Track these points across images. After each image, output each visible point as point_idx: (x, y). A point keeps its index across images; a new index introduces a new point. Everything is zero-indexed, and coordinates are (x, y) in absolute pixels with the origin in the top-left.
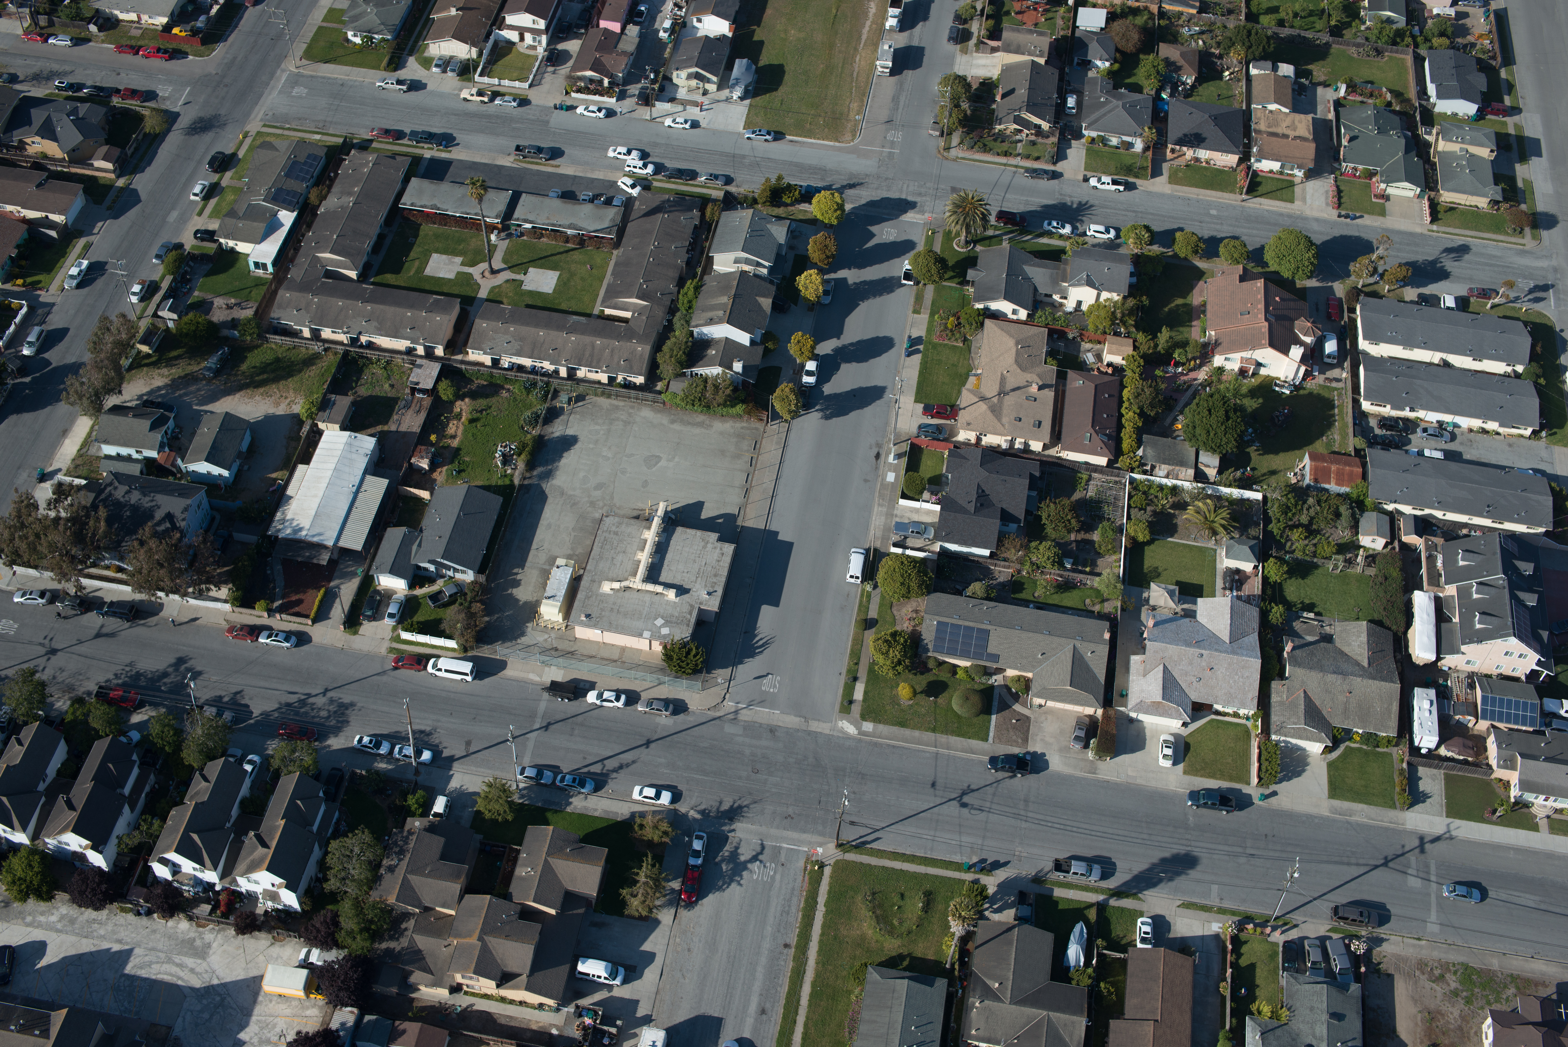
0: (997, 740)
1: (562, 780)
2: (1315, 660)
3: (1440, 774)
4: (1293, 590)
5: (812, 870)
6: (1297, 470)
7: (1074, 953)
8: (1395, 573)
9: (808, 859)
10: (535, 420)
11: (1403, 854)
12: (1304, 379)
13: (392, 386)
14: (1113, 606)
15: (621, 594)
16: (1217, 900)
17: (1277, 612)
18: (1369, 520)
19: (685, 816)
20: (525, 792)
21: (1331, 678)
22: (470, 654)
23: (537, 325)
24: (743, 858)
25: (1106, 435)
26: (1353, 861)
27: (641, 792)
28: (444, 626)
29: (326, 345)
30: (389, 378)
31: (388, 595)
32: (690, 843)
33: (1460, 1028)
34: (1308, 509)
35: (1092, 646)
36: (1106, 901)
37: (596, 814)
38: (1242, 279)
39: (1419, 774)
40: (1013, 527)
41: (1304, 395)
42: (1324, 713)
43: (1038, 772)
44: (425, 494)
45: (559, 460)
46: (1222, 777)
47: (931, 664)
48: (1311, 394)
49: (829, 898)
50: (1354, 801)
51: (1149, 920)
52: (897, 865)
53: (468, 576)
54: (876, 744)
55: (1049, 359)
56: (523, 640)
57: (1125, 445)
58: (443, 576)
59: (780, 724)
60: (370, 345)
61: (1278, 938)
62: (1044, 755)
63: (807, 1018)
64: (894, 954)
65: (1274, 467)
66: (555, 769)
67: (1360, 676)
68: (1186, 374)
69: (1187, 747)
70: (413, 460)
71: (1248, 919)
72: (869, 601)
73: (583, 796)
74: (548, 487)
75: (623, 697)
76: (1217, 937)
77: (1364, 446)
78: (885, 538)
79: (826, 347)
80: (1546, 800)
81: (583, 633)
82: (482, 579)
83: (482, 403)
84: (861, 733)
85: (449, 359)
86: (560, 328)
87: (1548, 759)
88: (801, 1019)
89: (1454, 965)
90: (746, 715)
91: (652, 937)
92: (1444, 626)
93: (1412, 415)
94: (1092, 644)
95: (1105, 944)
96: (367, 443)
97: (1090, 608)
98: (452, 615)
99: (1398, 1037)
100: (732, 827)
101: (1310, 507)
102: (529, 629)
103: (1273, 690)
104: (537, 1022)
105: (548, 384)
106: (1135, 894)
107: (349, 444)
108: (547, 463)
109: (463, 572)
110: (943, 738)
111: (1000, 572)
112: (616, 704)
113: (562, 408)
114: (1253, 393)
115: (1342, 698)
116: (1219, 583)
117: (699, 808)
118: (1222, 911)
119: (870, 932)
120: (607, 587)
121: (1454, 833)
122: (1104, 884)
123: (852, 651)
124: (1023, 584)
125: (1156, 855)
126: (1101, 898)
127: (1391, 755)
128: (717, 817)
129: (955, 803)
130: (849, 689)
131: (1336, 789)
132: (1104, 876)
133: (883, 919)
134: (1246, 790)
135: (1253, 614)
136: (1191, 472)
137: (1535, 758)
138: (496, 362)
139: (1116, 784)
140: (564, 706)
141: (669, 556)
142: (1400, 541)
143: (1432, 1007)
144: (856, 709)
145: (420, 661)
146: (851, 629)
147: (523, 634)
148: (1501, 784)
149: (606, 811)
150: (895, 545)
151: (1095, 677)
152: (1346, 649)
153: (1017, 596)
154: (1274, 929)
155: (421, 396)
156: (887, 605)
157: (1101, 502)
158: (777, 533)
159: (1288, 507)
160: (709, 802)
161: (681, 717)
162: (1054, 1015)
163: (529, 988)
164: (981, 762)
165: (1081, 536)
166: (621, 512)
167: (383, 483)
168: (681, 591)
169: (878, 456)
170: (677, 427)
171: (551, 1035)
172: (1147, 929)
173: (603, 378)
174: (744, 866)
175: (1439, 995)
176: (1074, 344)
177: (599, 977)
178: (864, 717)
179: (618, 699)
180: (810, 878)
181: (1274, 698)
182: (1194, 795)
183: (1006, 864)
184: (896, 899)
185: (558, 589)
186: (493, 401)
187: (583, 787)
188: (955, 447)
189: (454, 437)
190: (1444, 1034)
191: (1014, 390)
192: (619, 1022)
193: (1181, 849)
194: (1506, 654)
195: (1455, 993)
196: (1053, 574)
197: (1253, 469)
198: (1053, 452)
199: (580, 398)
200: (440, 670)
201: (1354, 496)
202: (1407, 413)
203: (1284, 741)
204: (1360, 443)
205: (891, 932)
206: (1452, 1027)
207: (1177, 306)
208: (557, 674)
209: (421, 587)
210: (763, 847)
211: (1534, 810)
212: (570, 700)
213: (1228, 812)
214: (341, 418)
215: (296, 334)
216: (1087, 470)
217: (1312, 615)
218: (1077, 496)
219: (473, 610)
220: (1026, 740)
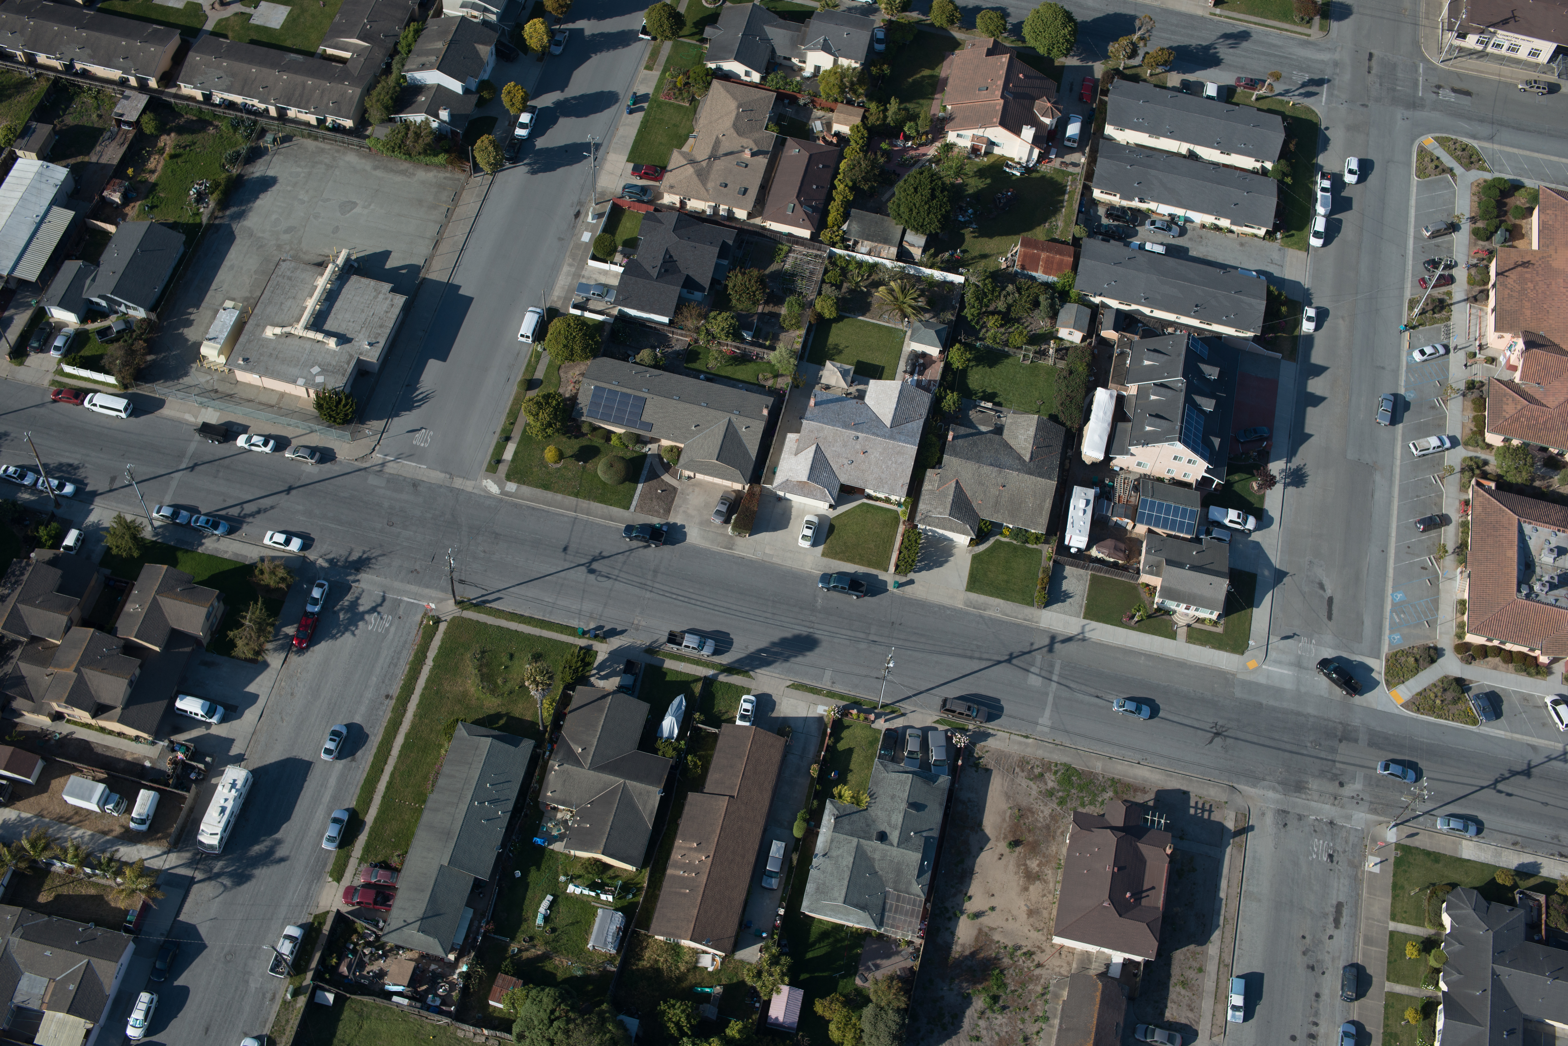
0: (638, 509)
1: (197, 521)
2: (976, 450)
3: (1086, 575)
4: (977, 379)
5: (428, 625)
6: (1009, 255)
7: (669, 725)
8: (1081, 368)
9: (425, 614)
10: (235, 159)
11: (1030, 652)
12: (1039, 161)
13: (100, 116)
14: (783, 383)
15: (284, 339)
16: (829, 683)
17: (951, 399)
18: (1069, 311)
19: (313, 563)
20: (160, 530)
21: (986, 469)
22: (130, 391)
23: (251, 62)
24: (361, 609)
25: (811, 207)
26: (977, 655)
27: (271, 538)
28: (105, 361)
29: (38, 71)
30: (98, 108)
31: (60, 326)
32: (310, 591)
33: (1048, 827)
34: (1005, 297)
35: (748, 421)
36: (716, 676)
37: (226, 556)
38: (990, 53)
39: (1065, 574)
40: (698, 295)
41: (1036, 178)
42: (974, 505)
43: (673, 544)
44: (111, 228)
45: (254, 201)
46: (860, 562)
47: (585, 429)
48: (1043, 177)
49: (438, 653)
50: (991, 595)
51: (753, 698)
52: (513, 626)
53: (140, 313)
54: (516, 505)
55: (771, 125)
56: (186, 380)
57: (830, 219)
58: (116, 312)
59: (425, 479)
60: (85, 74)
61: (881, 725)
62: (683, 527)
63: (395, 768)
64: (492, 712)
65: (987, 251)
66: (193, 510)
67: (1018, 470)
68: (916, 149)
69: (832, 528)
70: (105, 193)
71: (856, 704)
72: (537, 362)
73: (215, 538)
74: (238, 228)
75: (272, 443)
76: (820, 719)
77: (1084, 235)
78: (567, 299)
79: (547, 100)
80: (1187, 608)
81: (242, 376)
82: (153, 316)
83: (187, 138)
84: (503, 493)
85: (162, 92)
86: (273, 65)
87: (1194, 568)
88: (389, 769)
89: (1056, 765)
90: (392, 468)
91: (258, 680)
92: (1121, 425)
93: (1143, 206)
94: (748, 420)
95: (702, 718)
96: (60, 173)
97: (762, 383)
98: (115, 351)
99: (983, 830)
100: (359, 577)
101: (1008, 294)
102: (193, 370)
103: (927, 478)
104: (132, 753)
105: (255, 122)
106: (747, 672)
107: (40, 174)
108: (241, 203)
109: (135, 309)
110: (584, 504)
111: (678, 340)
112: (263, 449)
113: (266, 148)
114: (982, 172)
115: (994, 491)
116: (902, 366)
117: (328, 557)
118: (831, 694)
119: (473, 689)
120: (270, 332)
121: (1087, 635)
122: (717, 659)
123: (511, 410)
124: (699, 353)
125: (777, 635)
126: (710, 672)
127: (1041, 552)
128: (344, 567)
129: (583, 568)
130: (500, 448)
131: (975, 583)
132: (716, 652)
133: (487, 677)
134: (882, 576)
135: (925, 399)
136: (894, 250)
137: (1181, 565)
138: (208, 98)
139: (751, 561)
140: (214, 448)
141: (338, 304)
142: (1098, 335)
143: (1024, 804)
144: (503, 469)
145: (79, 394)
146: (514, 388)
147: (186, 374)
148: (1146, 590)
149: (236, 554)
150: (575, 306)
151: (746, 453)
152: (1012, 442)
153: (690, 365)
154: (878, 716)
155: (126, 128)
156: (554, 369)
157: (796, 275)
158: (459, 287)
159: (985, 293)
160: (338, 551)
161: (328, 466)
162: (631, 784)
163: (121, 721)
164: (618, 529)
165: (769, 309)
166: (307, 258)
167: (71, 214)
168: (343, 339)
169: (577, 215)
170: (379, 173)
171: (144, 766)
172: (748, 706)
173: (312, 119)
174: (361, 617)
175: (1034, 793)
176: (806, 111)
177: (196, 714)
178: (509, 478)
179: (265, 444)
180: (424, 633)
181: (927, 486)
182: (826, 578)
183: (622, 632)
184: (505, 659)
185: (221, 331)
186: (200, 137)
187: (216, 529)
188: (656, 210)
189: (153, 172)
190: (1029, 831)
191: (726, 155)
192: (208, 759)
193: (802, 630)
194: (1175, 458)
195: (1050, 793)
196: (730, 346)
197: (963, 252)
198: (758, 221)
199: (287, 139)
200: (95, 405)
201: (1059, 286)
202: (1136, 204)
203: (931, 531)
204: (1078, 231)
205: (494, 690)
206: (1039, 825)
207: (923, 77)
208: (212, 416)
209: (94, 321)
210: (384, 599)
211: (1175, 618)
212: (220, 442)
213: (858, 597)
214: (38, 147)
215: (11, 58)
216: (789, 241)
217: (989, 405)
218: (774, 267)
219: (134, 348)
220: (668, 511)
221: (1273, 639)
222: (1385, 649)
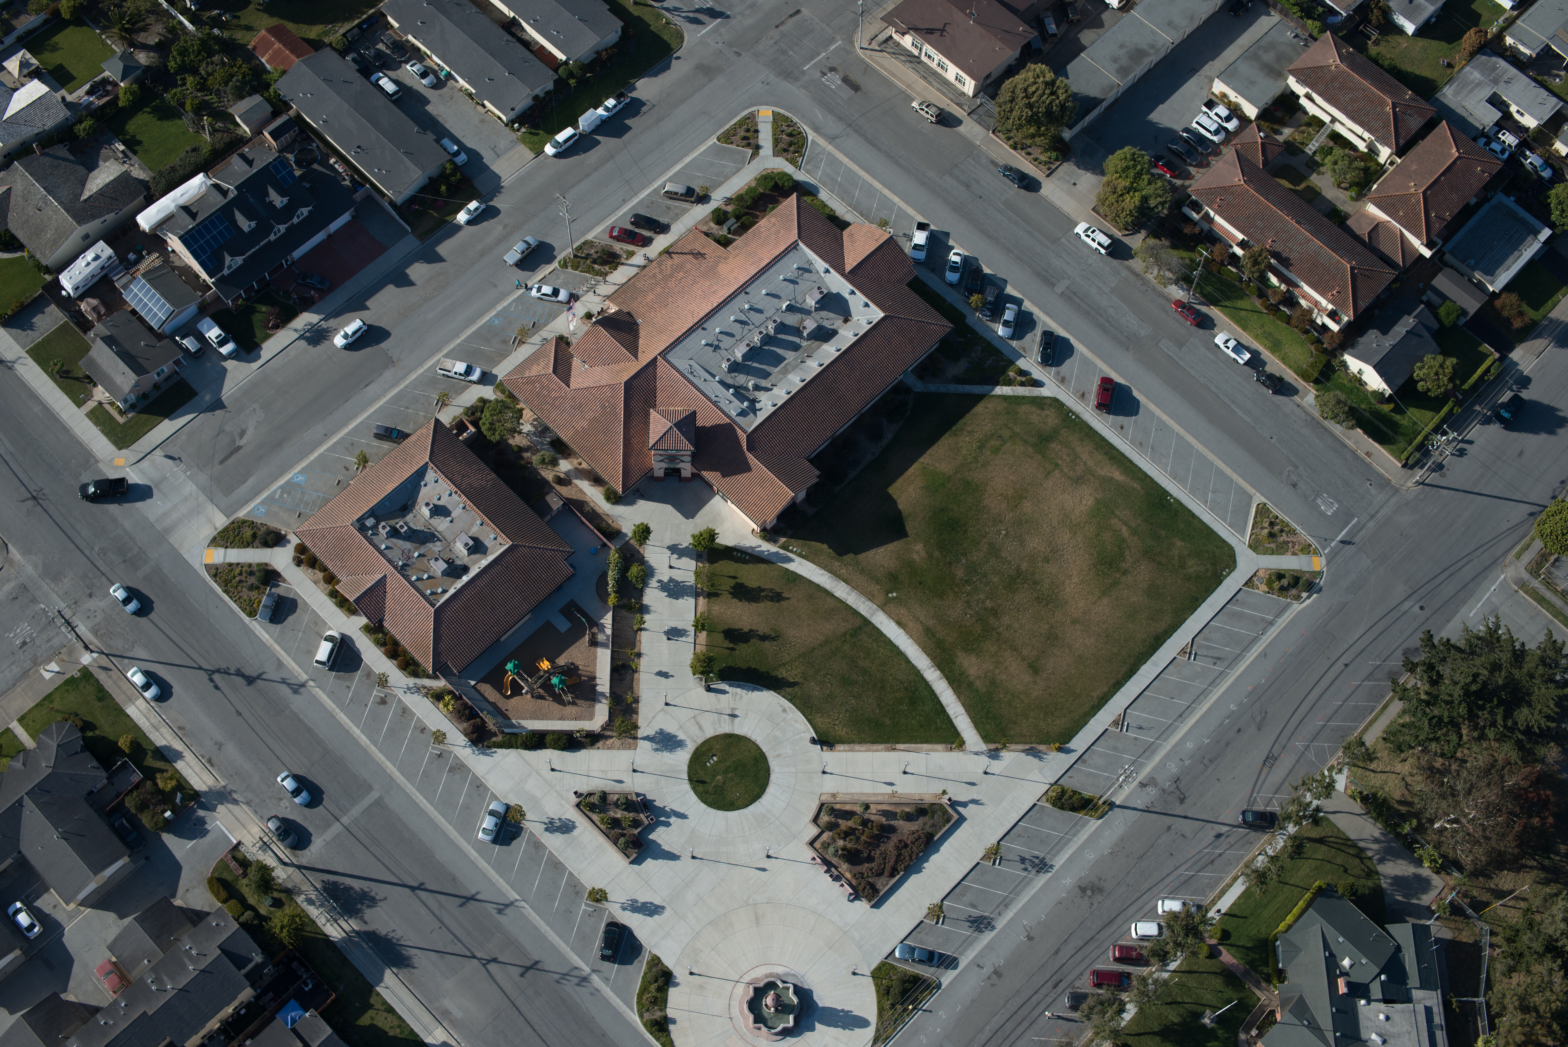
2: (49, 172)
3: (61, 319)
17: (83, 125)
21: (37, 190)
34: (208, 63)
39: (44, 309)
42: (10, 214)
67: (65, 206)
121: (16, 366)
152: (89, 182)
201: (269, 77)
211: (93, 392)
217: (122, 148)
221: (158, 452)
222: (242, 514)
